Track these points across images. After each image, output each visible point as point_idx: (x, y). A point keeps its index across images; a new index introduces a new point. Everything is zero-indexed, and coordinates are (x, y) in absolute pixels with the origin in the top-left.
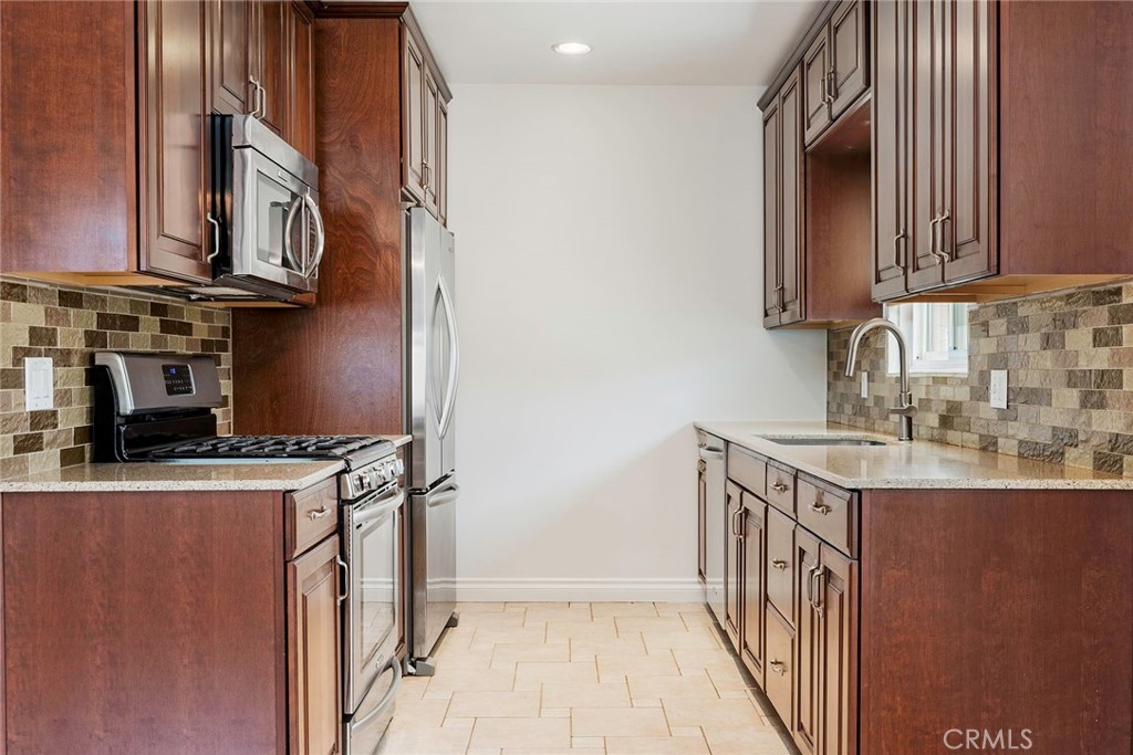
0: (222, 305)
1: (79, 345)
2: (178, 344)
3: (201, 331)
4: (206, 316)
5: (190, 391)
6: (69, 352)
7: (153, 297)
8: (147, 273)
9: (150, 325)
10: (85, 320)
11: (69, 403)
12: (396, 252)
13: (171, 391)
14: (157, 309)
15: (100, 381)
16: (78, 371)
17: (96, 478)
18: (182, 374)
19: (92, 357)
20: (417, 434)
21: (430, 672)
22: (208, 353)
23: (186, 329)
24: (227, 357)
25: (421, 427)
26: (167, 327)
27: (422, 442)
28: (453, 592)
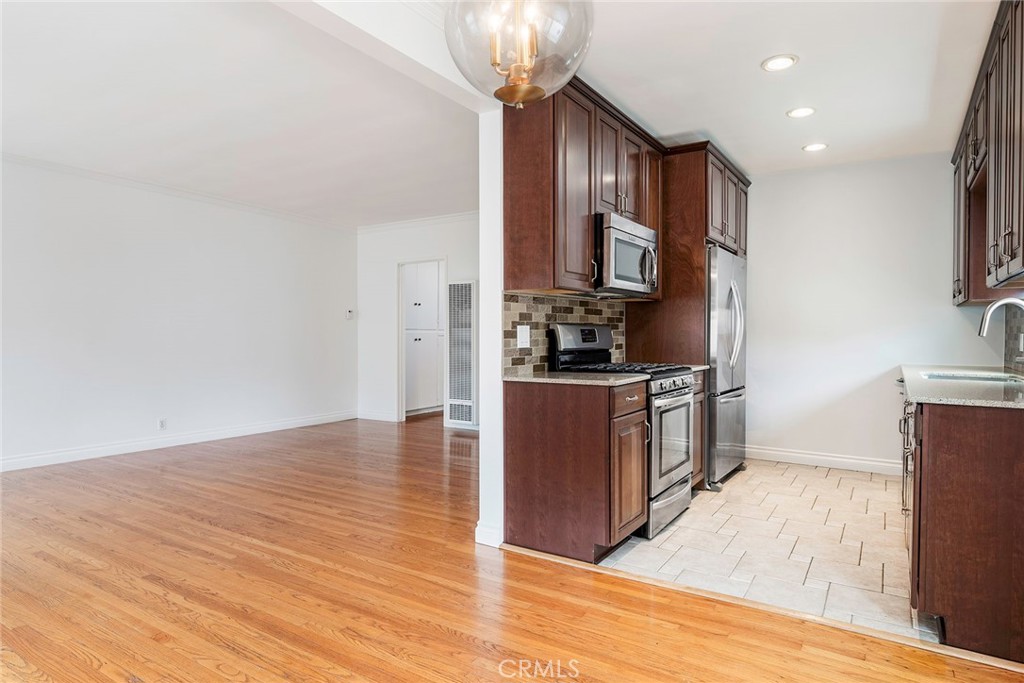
0: (620, 301)
1: (543, 320)
2: (594, 319)
3: (607, 313)
4: (610, 306)
5: (595, 341)
6: (537, 323)
7: (582, 298)
8: (560, 288)
9: (579, 311)
10: (547, 309)
11: (538, 345)
12: (703, 270)
13: (584, 340)
14: (582, 304)
15: (552, 336)
16: (542, 331)
17: (549, 377)
18: (592, 333)
19: (549, 325)
20: (713, 366)
21: (718, 490)
22: (612, 323)
23: (599, 312)
24: (622, 326)
25: (715, 362)
26: (588, 312)
27: (715, 369)
28: (744, 452)
